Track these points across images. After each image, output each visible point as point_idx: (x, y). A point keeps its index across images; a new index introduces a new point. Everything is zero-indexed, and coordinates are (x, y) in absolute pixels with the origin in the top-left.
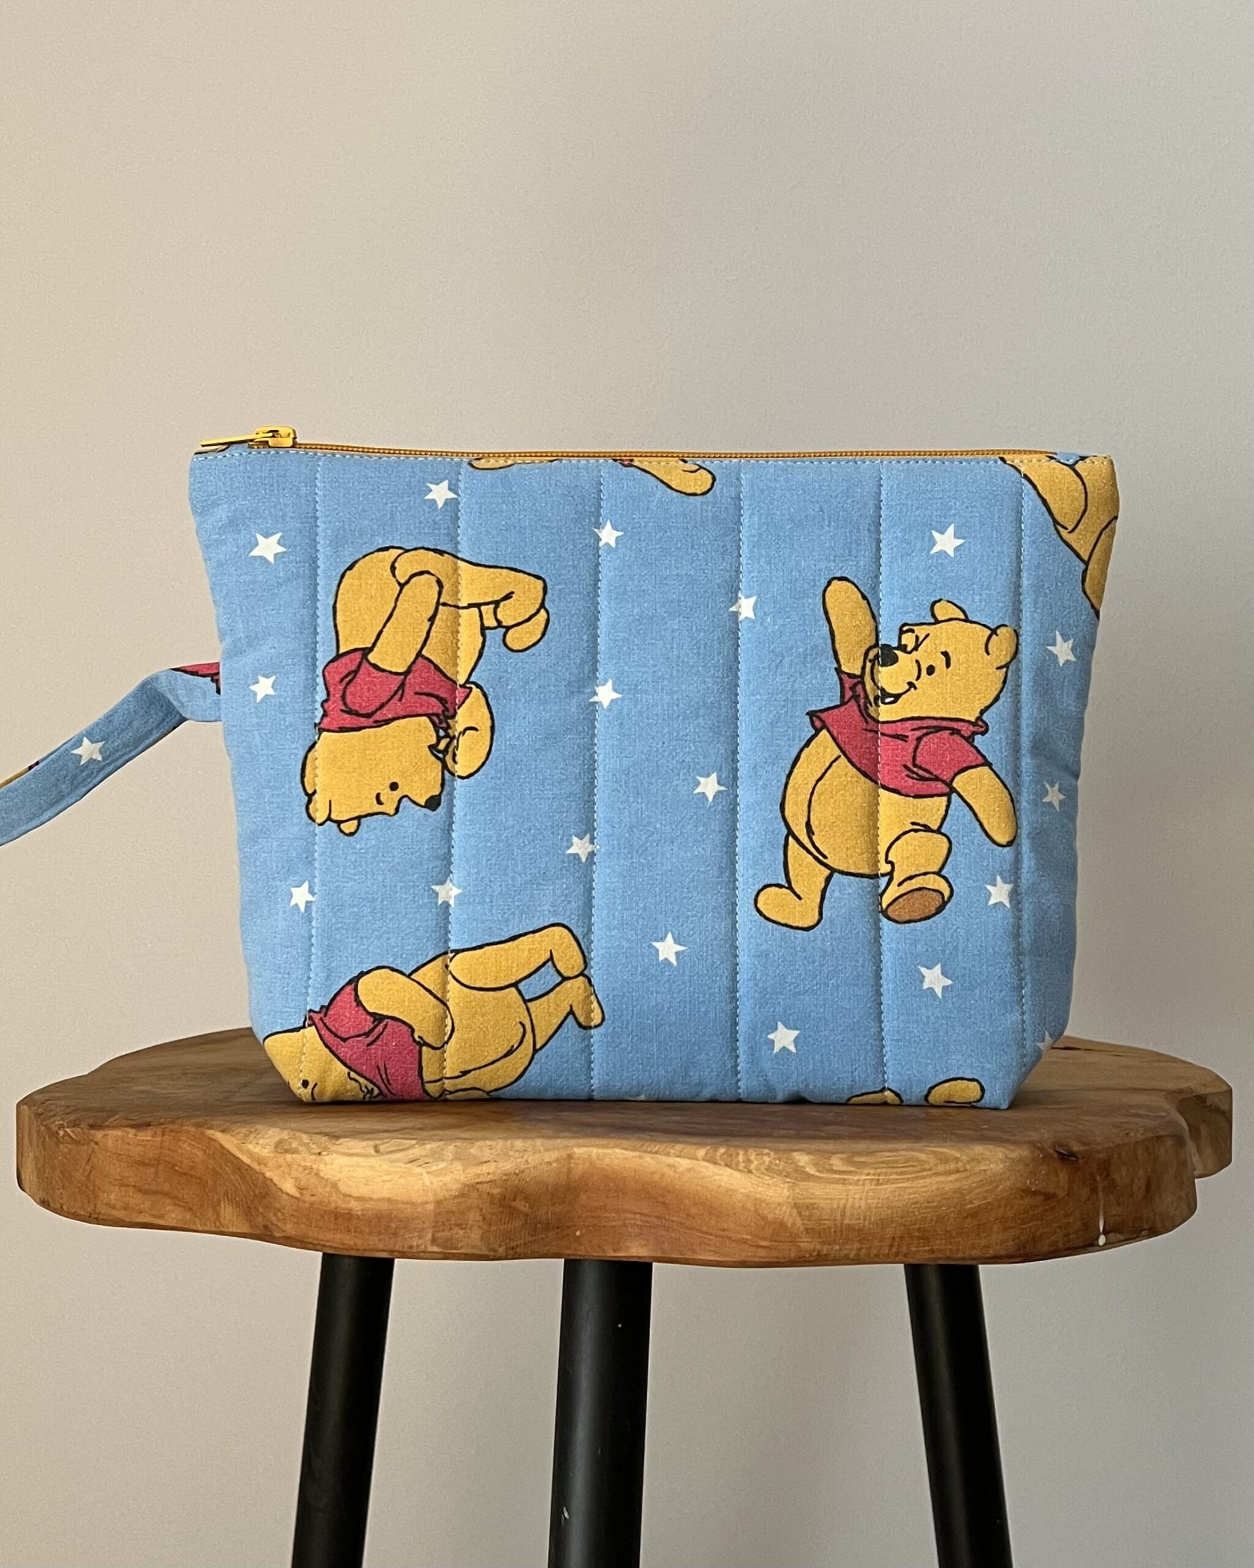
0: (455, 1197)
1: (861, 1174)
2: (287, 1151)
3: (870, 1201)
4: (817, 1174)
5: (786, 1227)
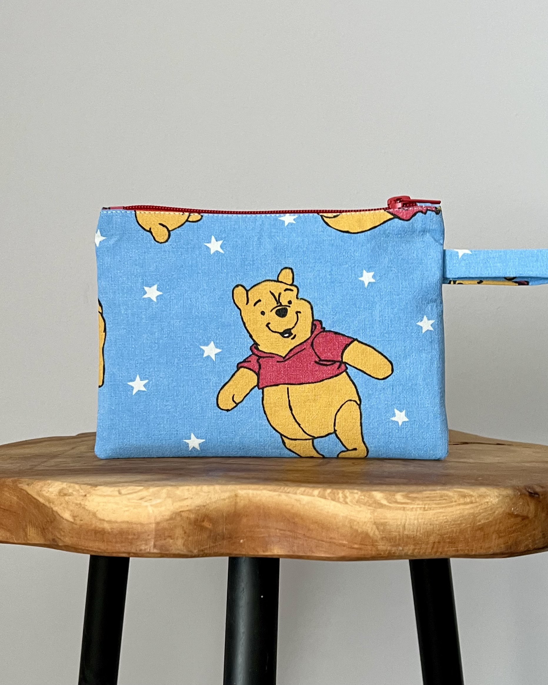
0: (167, 520)
1: (414, 504)
2: (65, 495)
3: (420, 521)
4: (387, 504)
5: (370, 537)
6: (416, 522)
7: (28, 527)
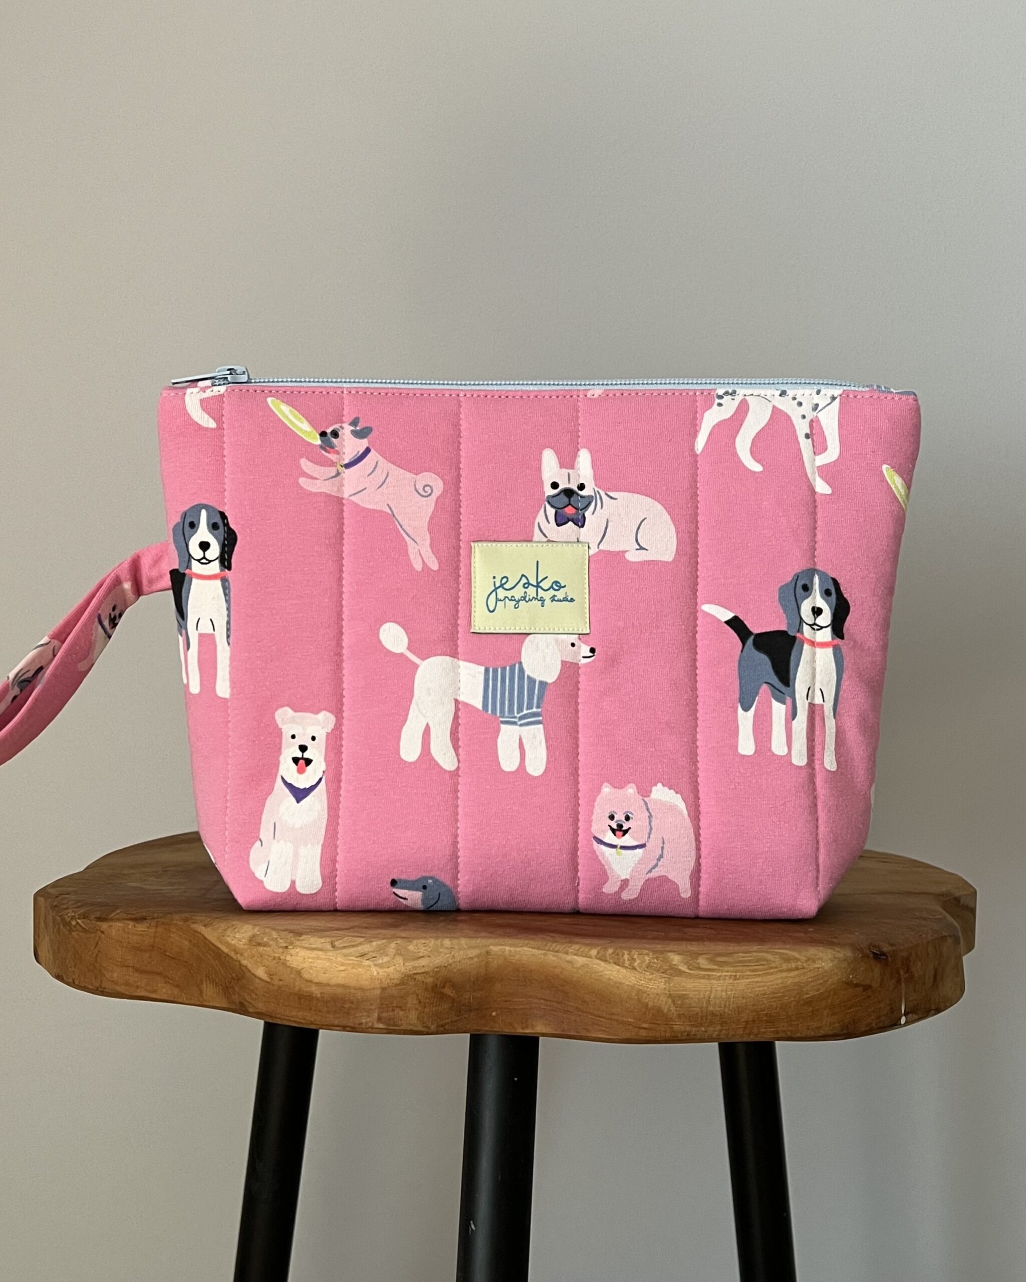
0: (397, 985)
1: (722, 971)
2: (259, 944)
3: (729, 993)
4: (688, 971)
5: (663, 1012)
6: (724, 994)
7: (204, 984)
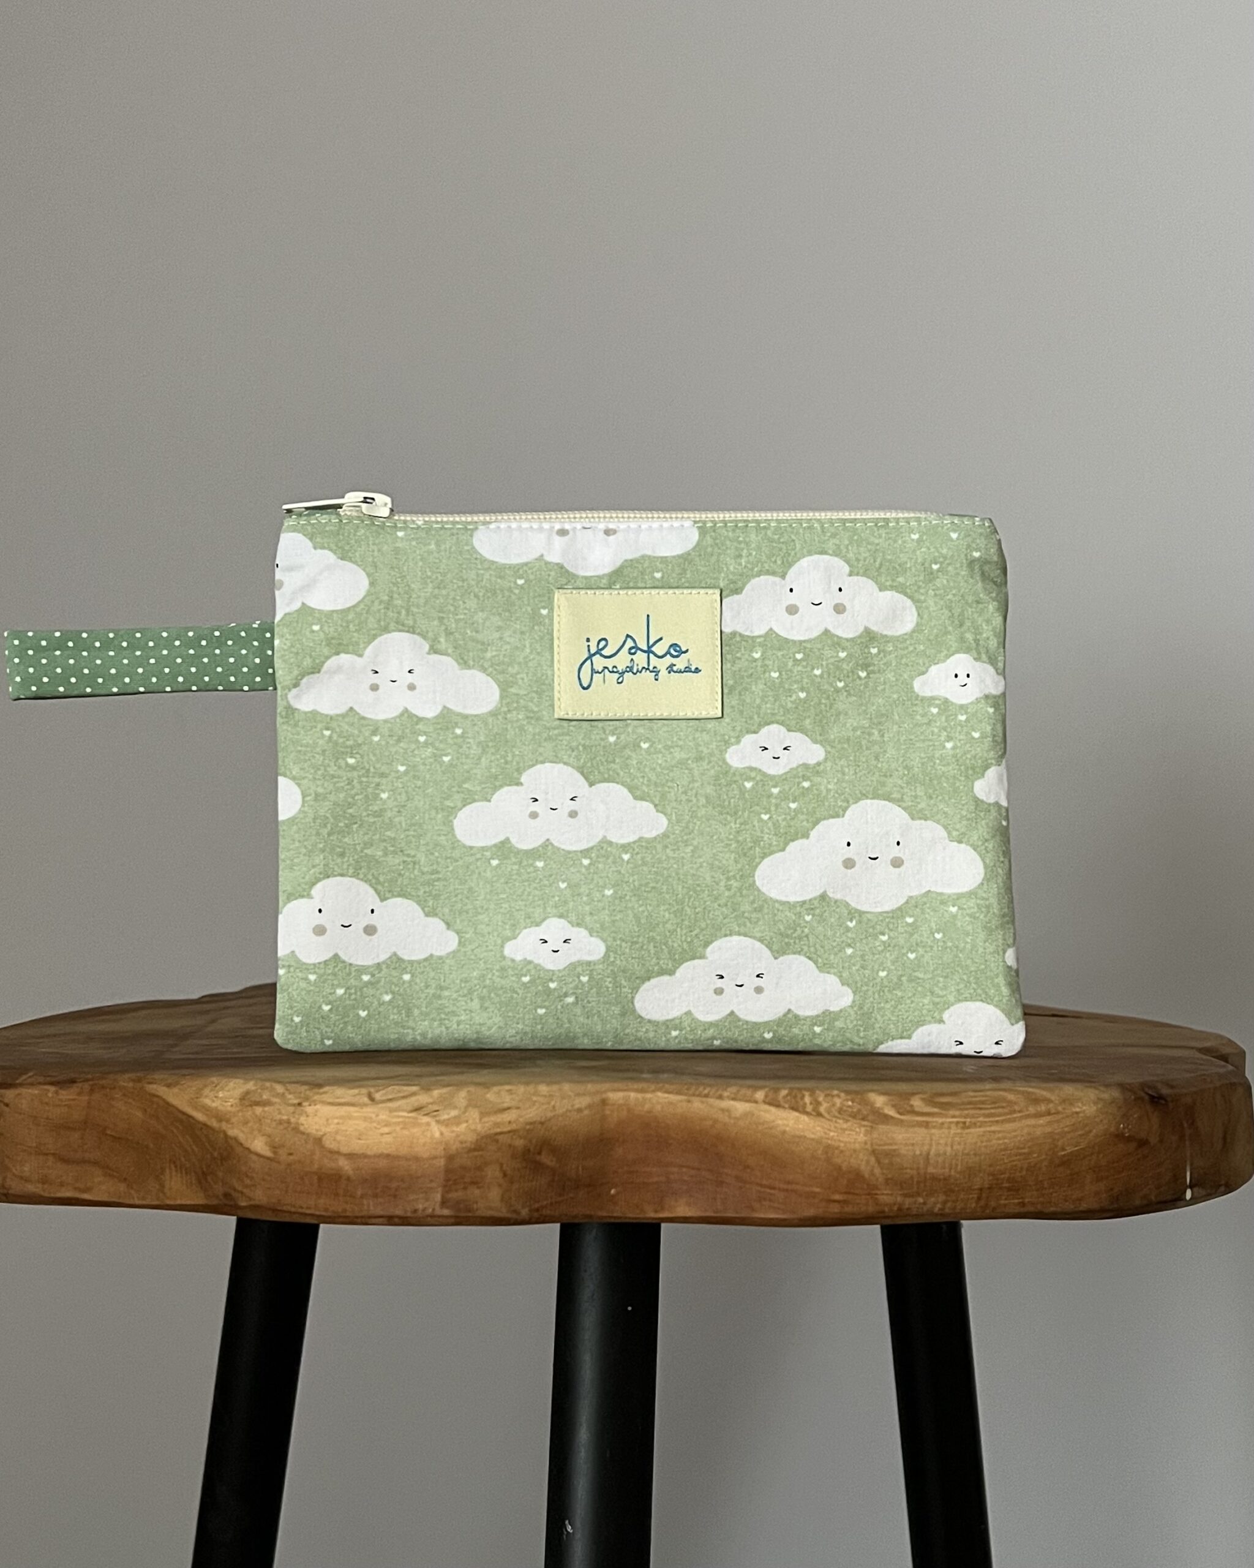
0: (470, 1150)
2: (257, 1104)
3: (956, 1147)
4: (897, 1116)
5: (863, 1177)
6: (949, 1149)
7: (168, 1171)
